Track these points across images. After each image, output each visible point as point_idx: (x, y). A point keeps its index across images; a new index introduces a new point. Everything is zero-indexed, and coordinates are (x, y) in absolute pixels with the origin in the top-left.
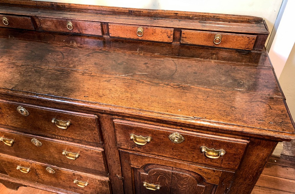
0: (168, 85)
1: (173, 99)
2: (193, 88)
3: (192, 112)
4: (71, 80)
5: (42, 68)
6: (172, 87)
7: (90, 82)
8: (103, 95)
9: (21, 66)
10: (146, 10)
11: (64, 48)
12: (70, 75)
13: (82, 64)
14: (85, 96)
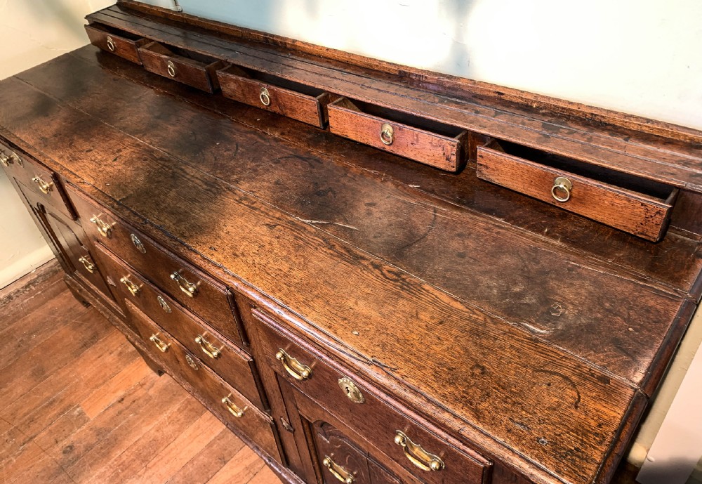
0: (377, 267)
1: (361, 303)
2: (427, 291)
3: (378, 345)
4: (213, 206)
5: (185, 172)
6: (383, 274)
7: (240, 221)
8: (243, 255)
9: (158, 159)
10: (435, 74)
11: (249, 135)
12: (219, 197)
13: (254, 178)
14: (210, 248)
